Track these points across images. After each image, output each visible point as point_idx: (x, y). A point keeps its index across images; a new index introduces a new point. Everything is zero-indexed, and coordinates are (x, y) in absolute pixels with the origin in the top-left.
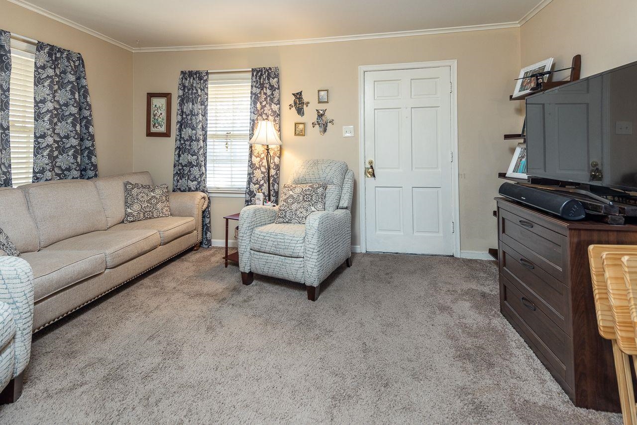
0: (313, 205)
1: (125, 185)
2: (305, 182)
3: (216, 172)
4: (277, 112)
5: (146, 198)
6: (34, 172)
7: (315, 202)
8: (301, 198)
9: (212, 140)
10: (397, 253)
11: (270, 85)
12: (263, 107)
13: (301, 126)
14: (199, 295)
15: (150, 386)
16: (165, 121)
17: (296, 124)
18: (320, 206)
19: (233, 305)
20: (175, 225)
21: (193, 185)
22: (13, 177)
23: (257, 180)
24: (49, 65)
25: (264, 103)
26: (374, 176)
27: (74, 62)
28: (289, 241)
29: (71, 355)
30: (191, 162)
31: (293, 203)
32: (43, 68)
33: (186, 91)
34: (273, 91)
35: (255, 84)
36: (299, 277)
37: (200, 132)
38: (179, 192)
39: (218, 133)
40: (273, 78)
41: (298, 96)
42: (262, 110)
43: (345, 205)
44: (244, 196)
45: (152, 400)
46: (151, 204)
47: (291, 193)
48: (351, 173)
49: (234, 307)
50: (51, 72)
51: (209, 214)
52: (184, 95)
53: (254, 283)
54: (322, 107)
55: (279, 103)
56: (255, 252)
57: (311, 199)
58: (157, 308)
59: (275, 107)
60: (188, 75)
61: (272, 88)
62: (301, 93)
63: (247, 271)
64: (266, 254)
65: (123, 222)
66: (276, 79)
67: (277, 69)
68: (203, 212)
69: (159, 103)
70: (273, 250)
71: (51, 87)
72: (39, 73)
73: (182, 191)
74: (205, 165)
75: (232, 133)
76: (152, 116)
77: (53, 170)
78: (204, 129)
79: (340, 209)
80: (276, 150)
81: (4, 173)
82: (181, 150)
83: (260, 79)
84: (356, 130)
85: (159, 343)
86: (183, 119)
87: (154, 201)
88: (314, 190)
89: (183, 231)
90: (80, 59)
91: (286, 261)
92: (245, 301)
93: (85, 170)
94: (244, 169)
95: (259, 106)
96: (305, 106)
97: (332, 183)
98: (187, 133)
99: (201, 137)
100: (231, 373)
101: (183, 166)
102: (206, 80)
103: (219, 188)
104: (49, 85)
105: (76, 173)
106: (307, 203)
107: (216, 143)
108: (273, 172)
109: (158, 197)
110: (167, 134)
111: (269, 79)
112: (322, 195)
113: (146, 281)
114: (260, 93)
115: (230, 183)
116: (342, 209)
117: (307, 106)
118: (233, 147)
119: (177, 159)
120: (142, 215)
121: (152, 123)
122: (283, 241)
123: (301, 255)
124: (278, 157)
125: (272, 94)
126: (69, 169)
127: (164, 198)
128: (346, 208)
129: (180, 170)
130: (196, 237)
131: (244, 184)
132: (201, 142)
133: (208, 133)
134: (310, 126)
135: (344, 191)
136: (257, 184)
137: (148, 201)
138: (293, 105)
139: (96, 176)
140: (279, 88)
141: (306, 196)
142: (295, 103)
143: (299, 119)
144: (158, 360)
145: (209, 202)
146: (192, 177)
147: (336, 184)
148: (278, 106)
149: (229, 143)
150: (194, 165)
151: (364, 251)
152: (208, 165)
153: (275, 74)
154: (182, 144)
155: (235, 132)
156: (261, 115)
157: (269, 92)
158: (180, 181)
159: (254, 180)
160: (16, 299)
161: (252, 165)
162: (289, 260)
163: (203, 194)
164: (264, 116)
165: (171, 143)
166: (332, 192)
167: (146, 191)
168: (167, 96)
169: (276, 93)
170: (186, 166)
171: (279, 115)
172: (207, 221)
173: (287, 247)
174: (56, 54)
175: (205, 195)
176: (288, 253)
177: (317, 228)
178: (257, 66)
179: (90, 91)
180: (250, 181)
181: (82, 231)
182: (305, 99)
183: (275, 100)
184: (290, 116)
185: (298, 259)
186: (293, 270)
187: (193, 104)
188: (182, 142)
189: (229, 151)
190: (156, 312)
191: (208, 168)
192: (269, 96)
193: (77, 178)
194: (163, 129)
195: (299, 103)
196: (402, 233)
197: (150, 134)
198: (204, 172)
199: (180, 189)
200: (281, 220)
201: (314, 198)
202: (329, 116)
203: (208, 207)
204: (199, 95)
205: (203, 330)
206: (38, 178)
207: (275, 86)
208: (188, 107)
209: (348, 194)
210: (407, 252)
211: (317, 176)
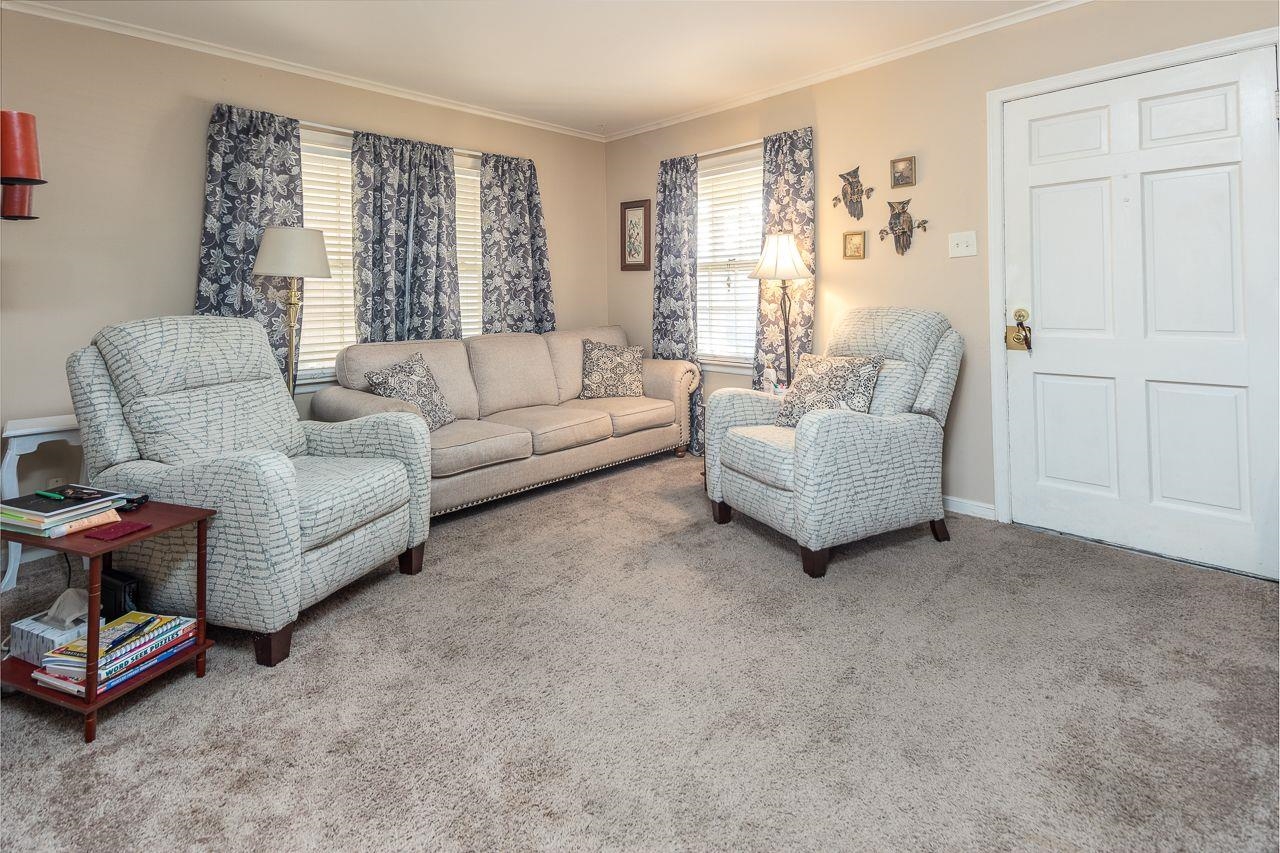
0: (844, 397)
1: (584, 343)
2: (848, 353)
3: (714, 329)
4: (808, 214)
5: (609, 365)
6: (484, 323)
7: (850, 393)
8: (826, 383)
9: (706, 273)
10: (1099, 542)
11: (795, 165)
12: (784, 208)
13: (857, 240)
14: (644, 519)
15: (526, 606)
16: (642, 245)
17: (845, 237)
18: (859, 401)
19: (679, 545)
20: (637, 410)
21: (678, 348)
22: (463, 327)
23: (771, 345)
24: (495, 181)
25: (786, 200)
26: (1029, 348)
27: (524, 173)
28: (771, 457)
29: (478, 547)
30: (675, 311)
31: (809, 391)
32: (489, 187)
33: (667, 193)
34: (801, 175)
35: (768, 166)
36: (786, 525)
37: (686, 261)
38: (661, 359)
39: (718, 260)
40: (801, 150)
41: (852, 179)
42: (782, 214)
43: (926, 406)
44: (750, 372)
45: (520, 620)
46: (616, 374)
47: (810, 371)
48: (954, 336)
49: (679, 551)
50: (497, 191)
51: (702, 399)
52: (664, 199)
53: (731, 523)
54: (901, 194)
55: (812, 196)
56: (728, 470)
57: (844, 387)
58: (583, 522)
59: (804, 207)
60: (670, 166)
61: (798, 169)
62: (856, 172)
63: (718, 500)
64: (741, 476)
65: (579, 397)
66: (806, 151)
67: (811, 131)
68: (691, 396)
69: (636, 216)
70: (747, 468)
71: (497, 212)
72: (486, 195)
73: (664, 358)
74: (695, 314)
75: (737, 259)
76: (627, 239)
77: (504, 319)
78: (692, 255)
79: (916, 412)
80: (806, 288)
81: (453, 322)
82: (663, 290)
83: (777, 155)
84: (982, 240)
85: (563, 563)
86: (663, 240)
87: (621, 370)
88: (854, 370)
89: (650, 421)
90: (532, 167)
91: (769, 493)
92: (700, 545)
93: (541, 320)
94: (750, 324)
95: (774, 207)
96: (864, 197)
97: (901, 357)
98: (670, 261)
99: (687, 269)
100: (618, 627)
101: (665, 318)
102: (695, 171)
103: (715, 357)
104: (496, 209)
105: (530, 325)
106: (834, 393)
107: (713, 279)
108: (798, 332)
109: (626, 364)
110: (644, 267)
111: (792, 153)
112: (869, 380)
113: (594, 485)
114: (776, 182)
115: (734, 349)
116: (920, 413)
117: (868, 198)
118: (738, 284)
119: (656, 306)
120: (603, 390)
121: (628, 249)
122: (762, 455)
123: (790, 485)
124: (809, 302)
125: (799, 181)
126: (521, 319)
127: (635, 367)
128: (929, 413)
129: (660, 323)
130: (677, 434)
131: (750, 352)
132: (688, 278)
133: (699, 261)
134: (874, 237)
135: (930, 376)
136: (771, 352)
137: (612, 370)
138: (841, 197)
139: (553, 329)
140: (812, 168)
141: (834, 380)
142: (845, 194)
143: (854, 225)
144: (549, 581)
145: (702, 380)
146: (677, 335)
147: (909, 359)
148: (810, 203)
149: (732, 278)
150: (679, 316)
151: (1005, 519)
152: (699, 316)
153: (804, 142)
154: (662, 282)
155: (743, 258)
156: (780, 223)
157: (792, 178)
158: (662, 342)
159: (766, 345)
160: (411, 461)
161: (762, 318)
162: (771, 492)
163: (688, 365)
164: (786, 226)
165: (648, 280)
166: (898, 375)
167: (610, 354)
168: (644, 204)
169: (807, 179)
170: (668, 317)
171: (813, 220)
172: (699, 411)
173: (767, 467)
174: (503, 167)
175: (693, 367)
176: (769, 478)
177: (813, 440)
178: (772, 132)
179: (544, 211)
180: (758, 347)
181: (525, 403)
182: (865, 182)
183: (805, 191)
184: (834, 221)
185: (785, 493)
186: (777, 511)
187: (676, 214)
188: (663, 278)
189: (732, 291)
190: (581, 527)
191: (699, 322)
192: (792, 186)
193: (530, 331)
194: (639, 259)
195: (853, 194)
196: (1115, 495)
197: (625, 267)
198: (692, 327)
199: (661, 354)
200: (783, 419)
201: (849, 384)
202: (915, 212)
203: (699, 388)
204: (683, 198)
205: (619, 565)
206: (487, 330)
207: (805, 165)
208: (670, 219)
209: (937, 383)
210: (1130, 545)
211: (871, 342)
